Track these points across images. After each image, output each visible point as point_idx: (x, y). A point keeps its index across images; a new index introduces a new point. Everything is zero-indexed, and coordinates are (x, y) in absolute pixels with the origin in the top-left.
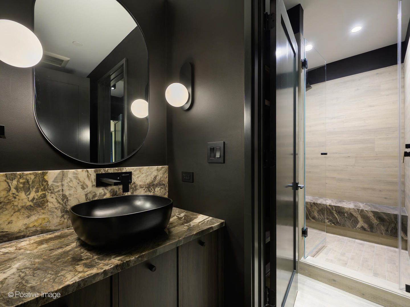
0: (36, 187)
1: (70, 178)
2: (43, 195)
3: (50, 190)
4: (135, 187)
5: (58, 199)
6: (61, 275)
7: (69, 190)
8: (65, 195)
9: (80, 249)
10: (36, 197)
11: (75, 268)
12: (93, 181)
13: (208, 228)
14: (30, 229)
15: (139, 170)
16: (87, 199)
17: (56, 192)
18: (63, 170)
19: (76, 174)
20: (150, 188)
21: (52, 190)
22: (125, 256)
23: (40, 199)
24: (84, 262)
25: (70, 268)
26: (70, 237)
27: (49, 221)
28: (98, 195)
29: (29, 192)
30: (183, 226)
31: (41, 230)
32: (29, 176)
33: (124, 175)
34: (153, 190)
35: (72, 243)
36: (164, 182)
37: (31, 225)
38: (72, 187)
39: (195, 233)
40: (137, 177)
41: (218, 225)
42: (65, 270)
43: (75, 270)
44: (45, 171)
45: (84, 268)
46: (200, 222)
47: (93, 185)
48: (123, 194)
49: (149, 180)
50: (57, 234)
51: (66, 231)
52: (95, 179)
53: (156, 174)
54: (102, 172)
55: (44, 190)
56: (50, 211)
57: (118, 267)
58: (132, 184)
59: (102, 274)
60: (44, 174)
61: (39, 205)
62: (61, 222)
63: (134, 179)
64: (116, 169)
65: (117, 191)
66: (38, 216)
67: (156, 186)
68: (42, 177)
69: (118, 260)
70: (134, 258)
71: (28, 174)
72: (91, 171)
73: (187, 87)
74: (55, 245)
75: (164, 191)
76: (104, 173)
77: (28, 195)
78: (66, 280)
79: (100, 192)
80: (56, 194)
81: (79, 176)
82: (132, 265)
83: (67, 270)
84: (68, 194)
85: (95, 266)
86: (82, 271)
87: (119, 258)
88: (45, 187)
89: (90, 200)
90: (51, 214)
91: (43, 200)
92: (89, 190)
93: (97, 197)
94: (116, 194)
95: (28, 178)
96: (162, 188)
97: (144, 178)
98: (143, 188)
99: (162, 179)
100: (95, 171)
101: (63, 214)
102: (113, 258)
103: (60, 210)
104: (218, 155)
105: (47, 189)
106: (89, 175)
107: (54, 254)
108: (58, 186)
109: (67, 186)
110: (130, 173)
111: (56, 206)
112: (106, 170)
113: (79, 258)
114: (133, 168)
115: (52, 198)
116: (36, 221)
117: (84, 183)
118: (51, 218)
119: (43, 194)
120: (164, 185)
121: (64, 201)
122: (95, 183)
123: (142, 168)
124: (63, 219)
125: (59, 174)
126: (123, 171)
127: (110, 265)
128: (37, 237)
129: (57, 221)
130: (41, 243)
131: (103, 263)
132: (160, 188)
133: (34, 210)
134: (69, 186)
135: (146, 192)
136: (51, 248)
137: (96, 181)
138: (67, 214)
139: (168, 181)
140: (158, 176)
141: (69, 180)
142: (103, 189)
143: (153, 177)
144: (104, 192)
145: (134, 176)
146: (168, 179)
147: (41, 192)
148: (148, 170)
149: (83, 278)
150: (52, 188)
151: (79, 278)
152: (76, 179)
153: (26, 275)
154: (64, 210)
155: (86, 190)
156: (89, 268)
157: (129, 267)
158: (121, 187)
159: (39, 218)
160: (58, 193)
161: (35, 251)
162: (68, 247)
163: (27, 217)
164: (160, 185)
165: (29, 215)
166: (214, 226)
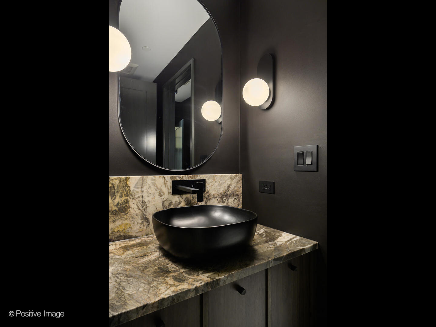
0: (120, 192)
1: (149, 184)
2: (126, 201)
3: (132, 195)
4: (209, 196)
5: (139, 205)
6: (153, 286)
7: (148, 196)
8: (145, 201)
9: (164, 260)
10: (120, 202)
11: (165, 280)
12: (169, 188)
13: (300, 250)
14: (115, 234)
15: (213, 178)
16: (164, 206)
17: (136, 198)
18: (143, 176)
19: (154, 180)
20: (224, 198)
21: (133, 196)
22: (213, 273)
23: (124, 204)
24: (172, 274)
25: (161, 279)
26: (151, 245)
27: (130, 228)
28: (173, 203)
29: (114, 197)
30: (267, 244)
31: (125, 235)
32: (115, 181)
33: (198, 183)
34: (226, 200)
35: (155, 252)
36: (238, 192)
37: (116, 230)
38: (150, 194)
39: (285, 254)
40: (210, 185)
41: (311, 247)
42: (156, 281)
43: (166, 282)
44: (128, 177)
45: (174, 281)
46: (287, 242)
47: (169, 193)
48: (197, 204)
49: (222, 189)
50: (138, 241)
51: (145, 238)
52: (171, 186)
53: (229, 183)
54: (177, 179)
55: (127, 195)
56: (132, 217)
57: (208, 285)
58: (205, 192)
59: (193, 290)
60: (126, 180)
61: (122, 210)
62: (141, 228)
63: (207, 188)
64: (190, 177)
65: (191, 200)
66: (121, 221)
67: (230, 197)
68: (125, 183)
69: (208, 277)
70: (223, 277)
71: (114, 178)
72: (168, 177)
73: (268, 82)
74: (139, 253)
75: (238, 202)
76: (179, 180)
77: (114, 200)
78: (160, 292)
79: (176, 200)
80: (137, 200)
81: (157, 183)
82: (222, 284)
83: (158, 281)
84: (147, 200)
85: (184, 280)
86: (173, 285)
87: (207, 275)
88: (128, 193)
89: (166, 208)
90: (132, 221)
91: (126, 206)
92: (166, 198)
93: (173, 205)
94: (190, 203)
95: (113, 183)
96: (236, 198)
97: (217, 187)
98: (216, 197)
99: (236, 189)
100: (171, 178)
101: (143, 221)
102: (202, 274)
103: (140, 217)
104: (309, 161)
105: (129, 194)
106: (166, 182)
107: (141, 262)
108: (138, 192)
109: (146, 192)
110: (204, 181)
111: (137, 213)
112: (181, 177)
113: (166, 270)
114: (207, 176)
115: (133, 205)
116: (120, 226)
117: (161, 190)
118: (132, 224)
119: (126, 199)
120: (238, 195)
121: (144, 208)
122: (171, 191)
123: (216, 176)
124: (142, 226)
125: (139, 180)
126: (197, 179)
127: (201, 281)
128: (121, 242)
129: (137, 228)
130: (126, 248)
131: (192, 278)
132: (233, 199)
133: (119, 215)
134: (148, 192)
135: (219, 202)
136: (137, 255)
137: (171, 188)
138: (146, 221)
139: (241, 191)
140: (232, 185)
141: (148, 186)
142: (178, 198)
143: (226, 186)
144: (179, 200)
145: (208, 184)
146: (241, 189)
147: (124, 197)
148: (221, 178)
149: (177, 293)
150: (133, 194)
151: (172, 292)
152: (154, 186)
153: (121, 281)
154: (143, 216)
155: (162, 197)
156: (179, 282)
157: (219, 286)
158: (195, 195)
159: (122, 223)
160: (138, 199)
161: (123, 256)
162: (152, 256)
163: (112, 221)
164: (234, 195)
165: (115, 219)
166: (306, 248)
